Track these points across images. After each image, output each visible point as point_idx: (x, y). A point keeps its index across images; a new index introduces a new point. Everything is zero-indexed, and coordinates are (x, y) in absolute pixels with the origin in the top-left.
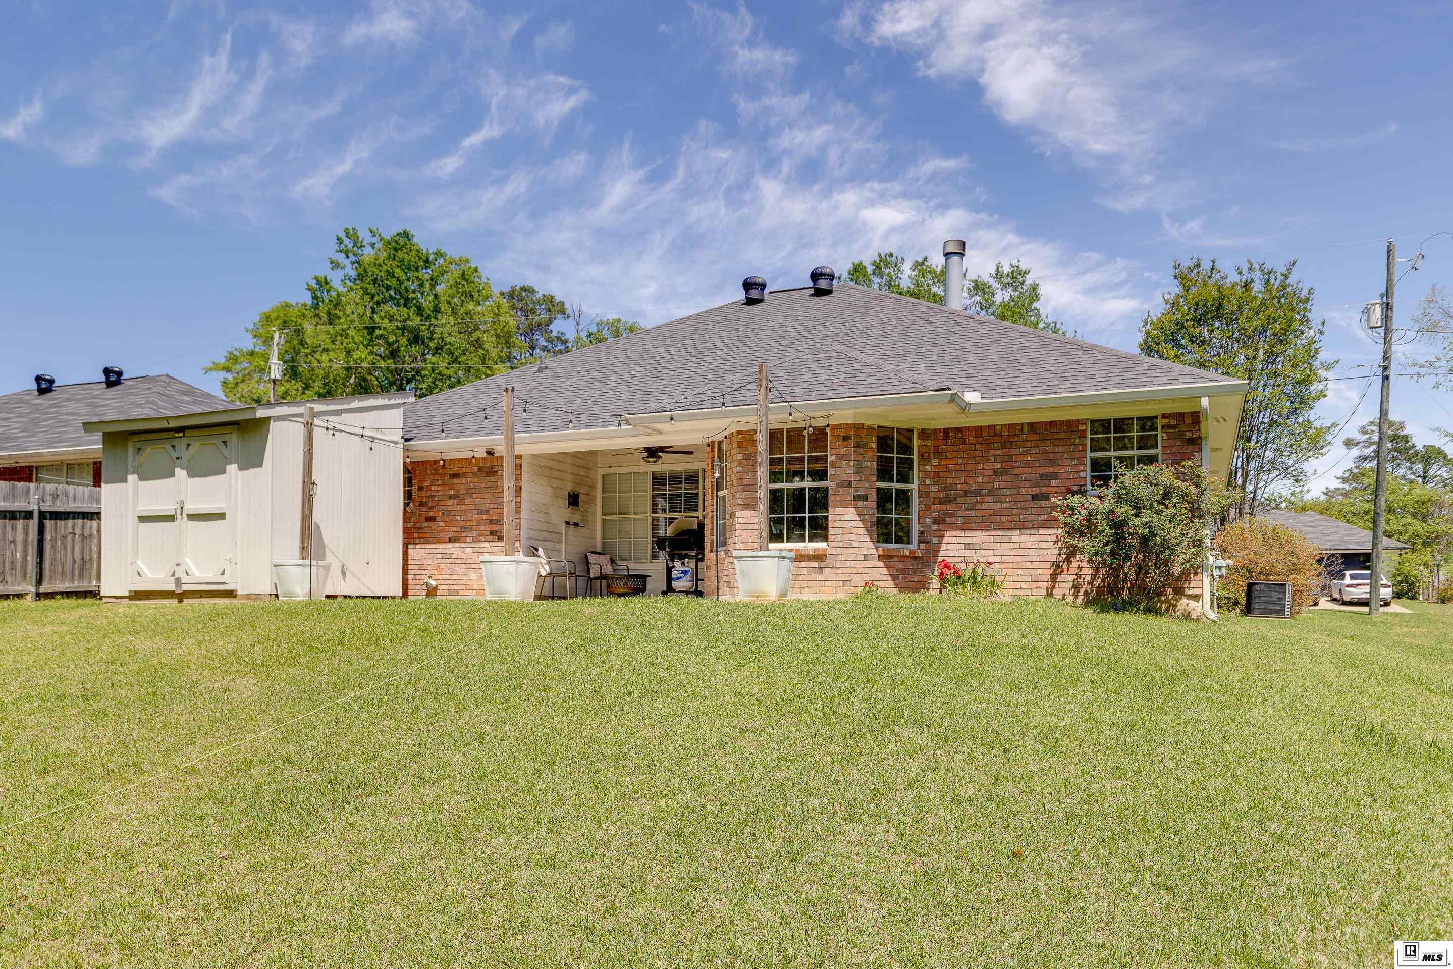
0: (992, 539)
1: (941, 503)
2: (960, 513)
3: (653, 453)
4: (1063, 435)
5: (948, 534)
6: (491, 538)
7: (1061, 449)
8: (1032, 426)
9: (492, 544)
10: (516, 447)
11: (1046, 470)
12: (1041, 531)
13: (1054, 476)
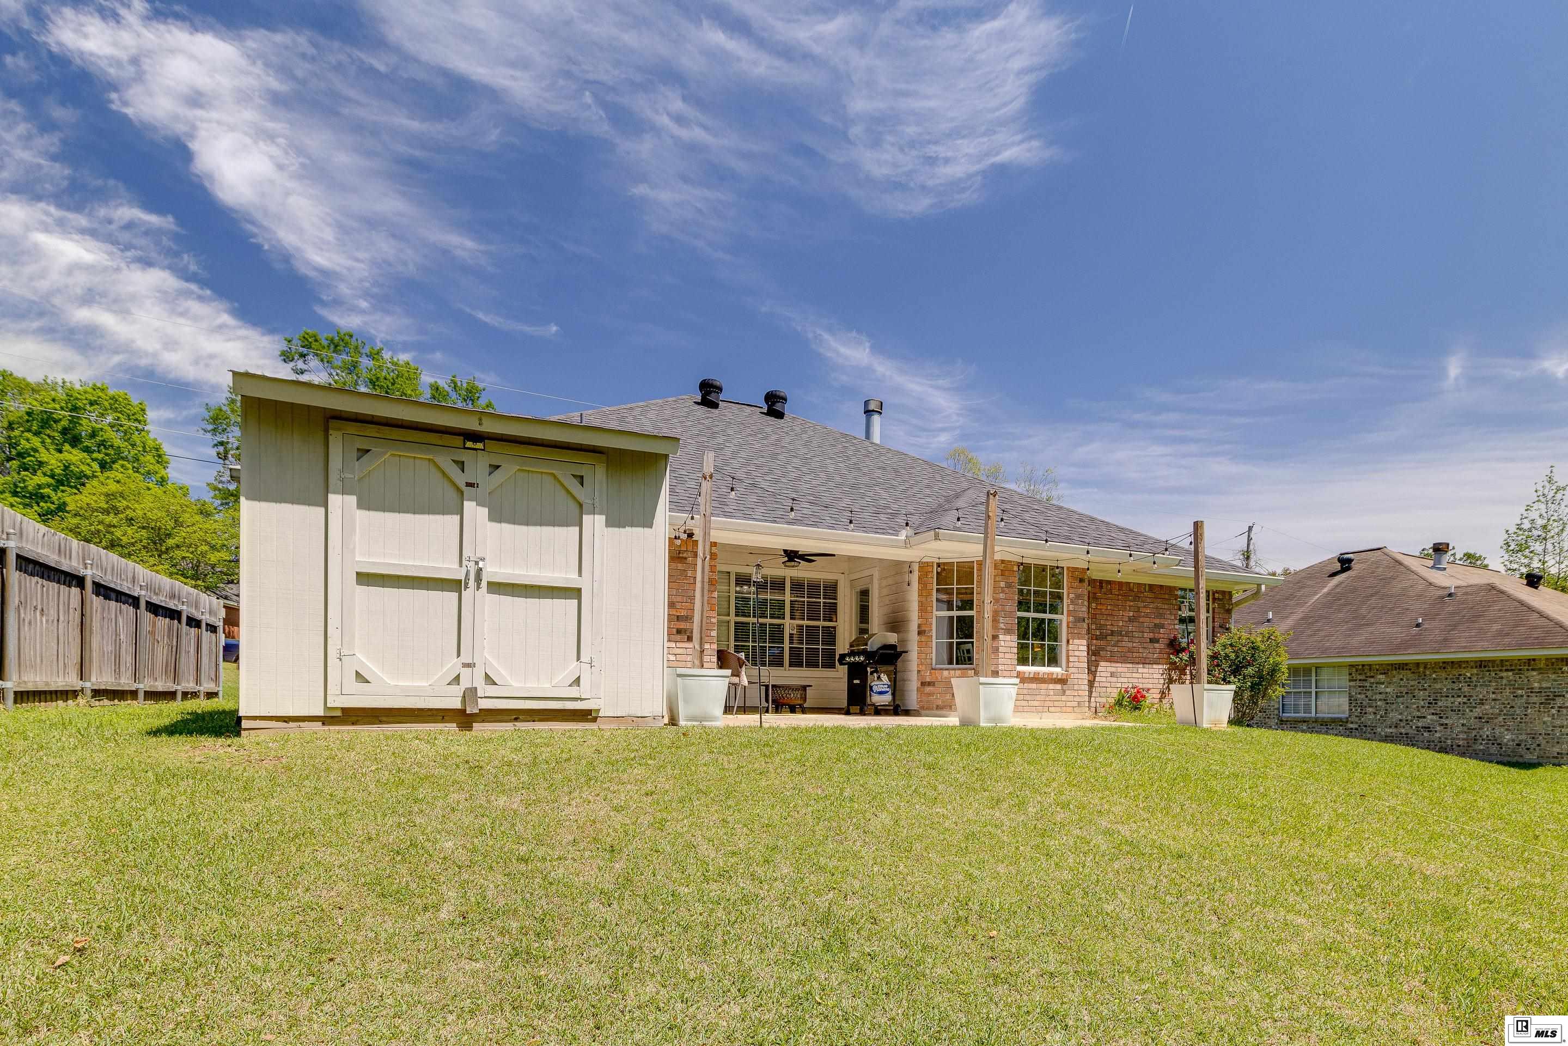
0: (1126, 670)
1: (1096, 639)
2: (1109, 648)
3: (792, 556)
4: (1167, 596)
5: (1102, 664)
6: (678, 637)
7: (1166, 607)
8: (1151, 587)
9: (679, 645)
10: (713, 533)
11: (1157, 621)
12: (1155, 666)
13: (1162, 626)
